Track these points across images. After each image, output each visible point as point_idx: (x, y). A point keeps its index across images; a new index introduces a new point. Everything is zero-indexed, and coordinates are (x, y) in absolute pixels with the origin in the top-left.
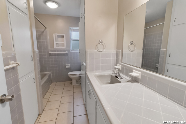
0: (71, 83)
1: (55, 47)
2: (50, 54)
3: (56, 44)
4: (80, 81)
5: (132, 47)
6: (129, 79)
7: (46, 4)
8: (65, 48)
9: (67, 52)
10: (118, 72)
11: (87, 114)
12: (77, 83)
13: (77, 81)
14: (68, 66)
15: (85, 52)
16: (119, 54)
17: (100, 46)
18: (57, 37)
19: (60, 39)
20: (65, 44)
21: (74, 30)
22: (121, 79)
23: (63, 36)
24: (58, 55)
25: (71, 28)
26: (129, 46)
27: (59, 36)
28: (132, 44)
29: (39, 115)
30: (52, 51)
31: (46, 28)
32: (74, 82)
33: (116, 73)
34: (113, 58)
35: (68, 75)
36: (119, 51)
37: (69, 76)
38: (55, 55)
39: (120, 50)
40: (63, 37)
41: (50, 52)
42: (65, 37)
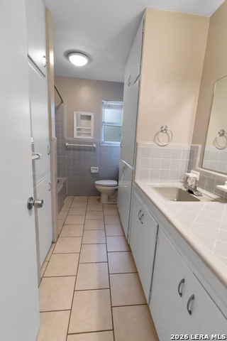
0: (99, 200)
1: (75, 136)
2: (67, 146)
3: (78, 129)
4: (114, 198)
5: (222, 141)
6: (214, 196)
7: (68, 59)
8: (91, 137)
9: (95, 145)
10: (194, 183)
11: (130, 251)
12: (109, 201)
13: (109, 198)
14: (94, 170)
15: (136, 145)
16: (197, 152)
17: (163, 136)
18: (79, 117)
19: (84, 122)
20: (92, 132)
21: (109, 107)
22: (199, 195)
23: (90, 116)
24: (79, 149)
25: (105, 102)
26: (216, 139)
27: (83, 117)
28: (222, 134)
29: (53, 243)
30: (69, 142)
31: (62, 102)
32: (104, 198)
33: (190, 184)
34: (183, 160)
35: (94, 185)
36: (197, 148)
37: (97, 187)
38: (75, 149)
39: (200, 146)
40: (89, 118)
41: (67, 144)
42: (92, 118)
